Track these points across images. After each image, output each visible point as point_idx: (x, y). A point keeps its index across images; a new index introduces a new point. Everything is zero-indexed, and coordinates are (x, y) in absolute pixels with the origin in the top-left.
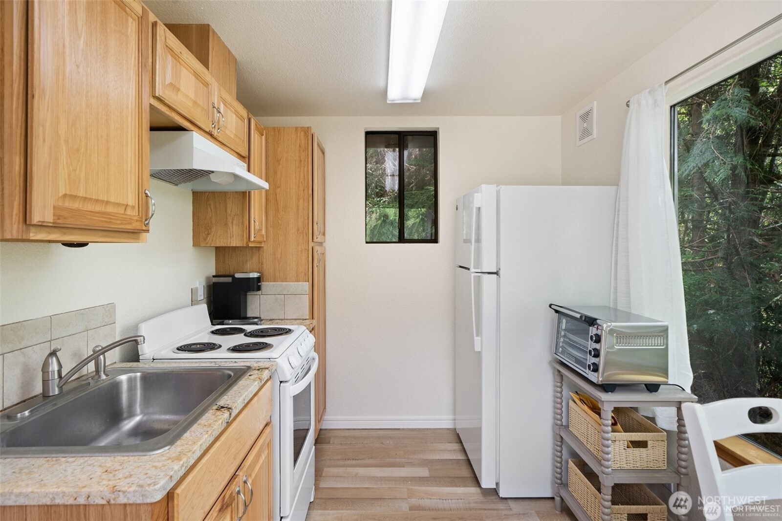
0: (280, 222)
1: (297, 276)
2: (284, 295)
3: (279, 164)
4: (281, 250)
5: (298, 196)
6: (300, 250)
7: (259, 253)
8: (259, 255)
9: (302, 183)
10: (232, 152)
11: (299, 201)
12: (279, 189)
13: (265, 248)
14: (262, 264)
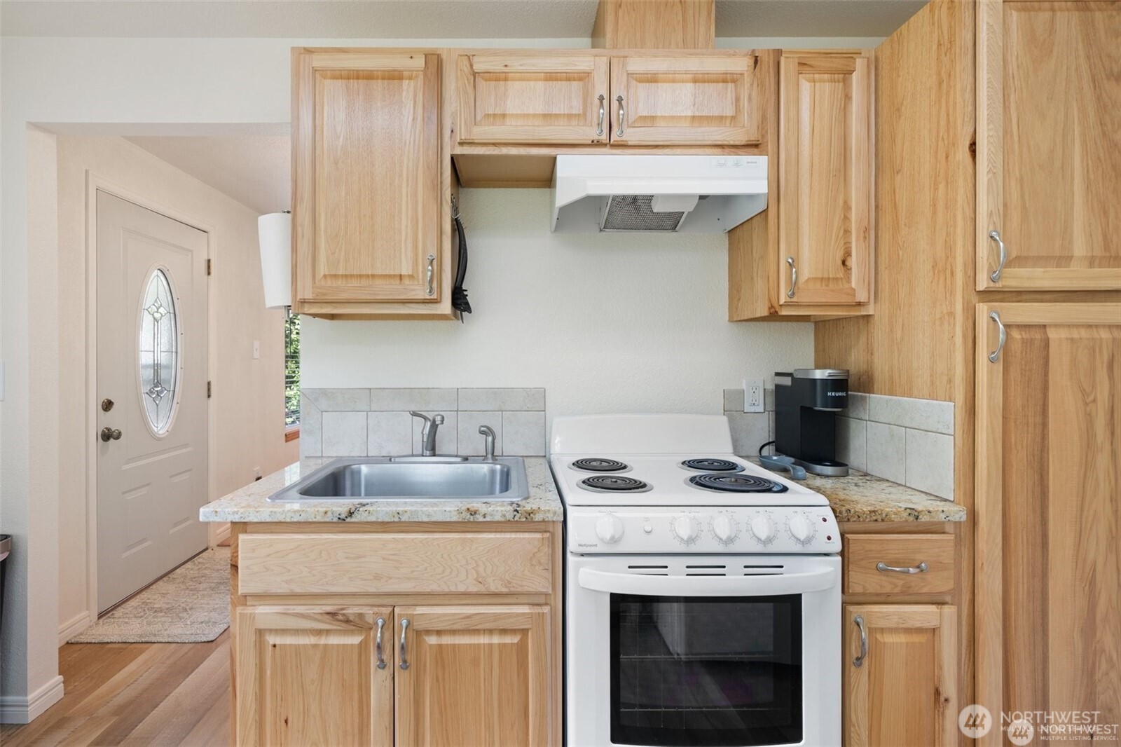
0: (901, 253)
1: (932, 383)
2: (906, 427)
3: (900, 116)
4: (903, 320)
5: (935, 178)
6: (938, 316)
7: (868, 330)
8: (868, 334)
9: (943, 139)
10: (707, 150)
11: (936, 189)
12: (899, 176)
13: (876, 318)
14: (872, 354)
